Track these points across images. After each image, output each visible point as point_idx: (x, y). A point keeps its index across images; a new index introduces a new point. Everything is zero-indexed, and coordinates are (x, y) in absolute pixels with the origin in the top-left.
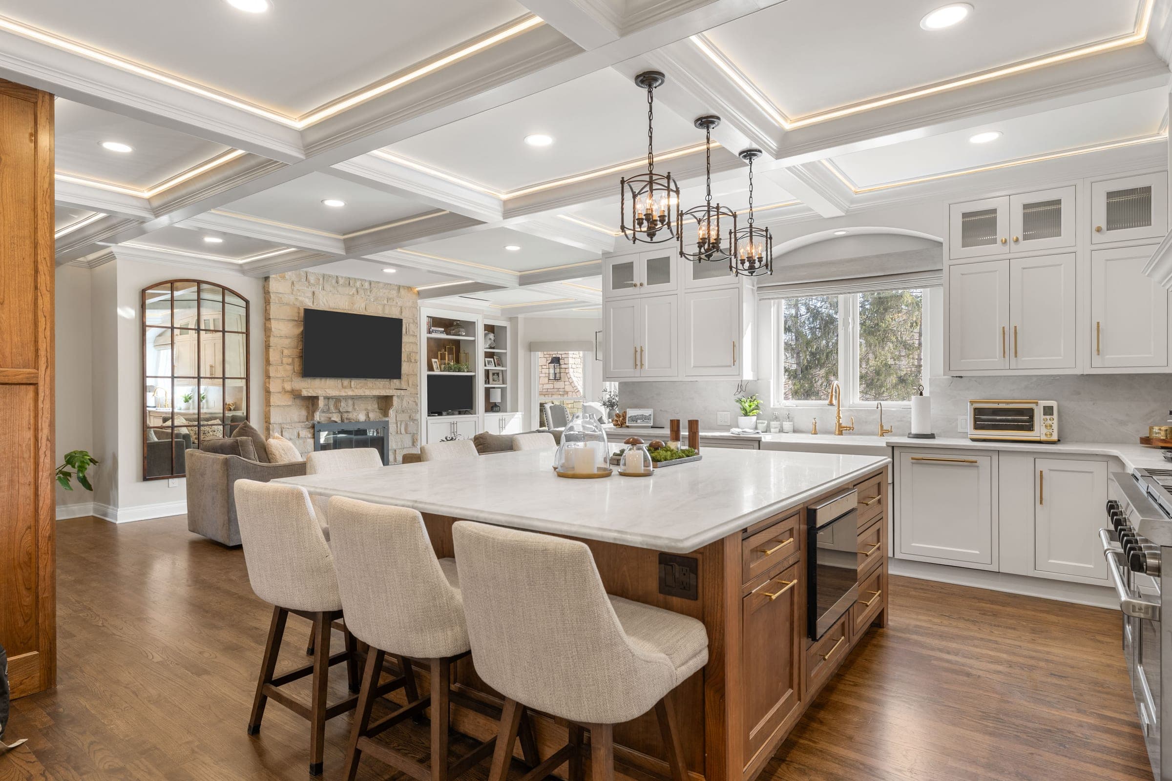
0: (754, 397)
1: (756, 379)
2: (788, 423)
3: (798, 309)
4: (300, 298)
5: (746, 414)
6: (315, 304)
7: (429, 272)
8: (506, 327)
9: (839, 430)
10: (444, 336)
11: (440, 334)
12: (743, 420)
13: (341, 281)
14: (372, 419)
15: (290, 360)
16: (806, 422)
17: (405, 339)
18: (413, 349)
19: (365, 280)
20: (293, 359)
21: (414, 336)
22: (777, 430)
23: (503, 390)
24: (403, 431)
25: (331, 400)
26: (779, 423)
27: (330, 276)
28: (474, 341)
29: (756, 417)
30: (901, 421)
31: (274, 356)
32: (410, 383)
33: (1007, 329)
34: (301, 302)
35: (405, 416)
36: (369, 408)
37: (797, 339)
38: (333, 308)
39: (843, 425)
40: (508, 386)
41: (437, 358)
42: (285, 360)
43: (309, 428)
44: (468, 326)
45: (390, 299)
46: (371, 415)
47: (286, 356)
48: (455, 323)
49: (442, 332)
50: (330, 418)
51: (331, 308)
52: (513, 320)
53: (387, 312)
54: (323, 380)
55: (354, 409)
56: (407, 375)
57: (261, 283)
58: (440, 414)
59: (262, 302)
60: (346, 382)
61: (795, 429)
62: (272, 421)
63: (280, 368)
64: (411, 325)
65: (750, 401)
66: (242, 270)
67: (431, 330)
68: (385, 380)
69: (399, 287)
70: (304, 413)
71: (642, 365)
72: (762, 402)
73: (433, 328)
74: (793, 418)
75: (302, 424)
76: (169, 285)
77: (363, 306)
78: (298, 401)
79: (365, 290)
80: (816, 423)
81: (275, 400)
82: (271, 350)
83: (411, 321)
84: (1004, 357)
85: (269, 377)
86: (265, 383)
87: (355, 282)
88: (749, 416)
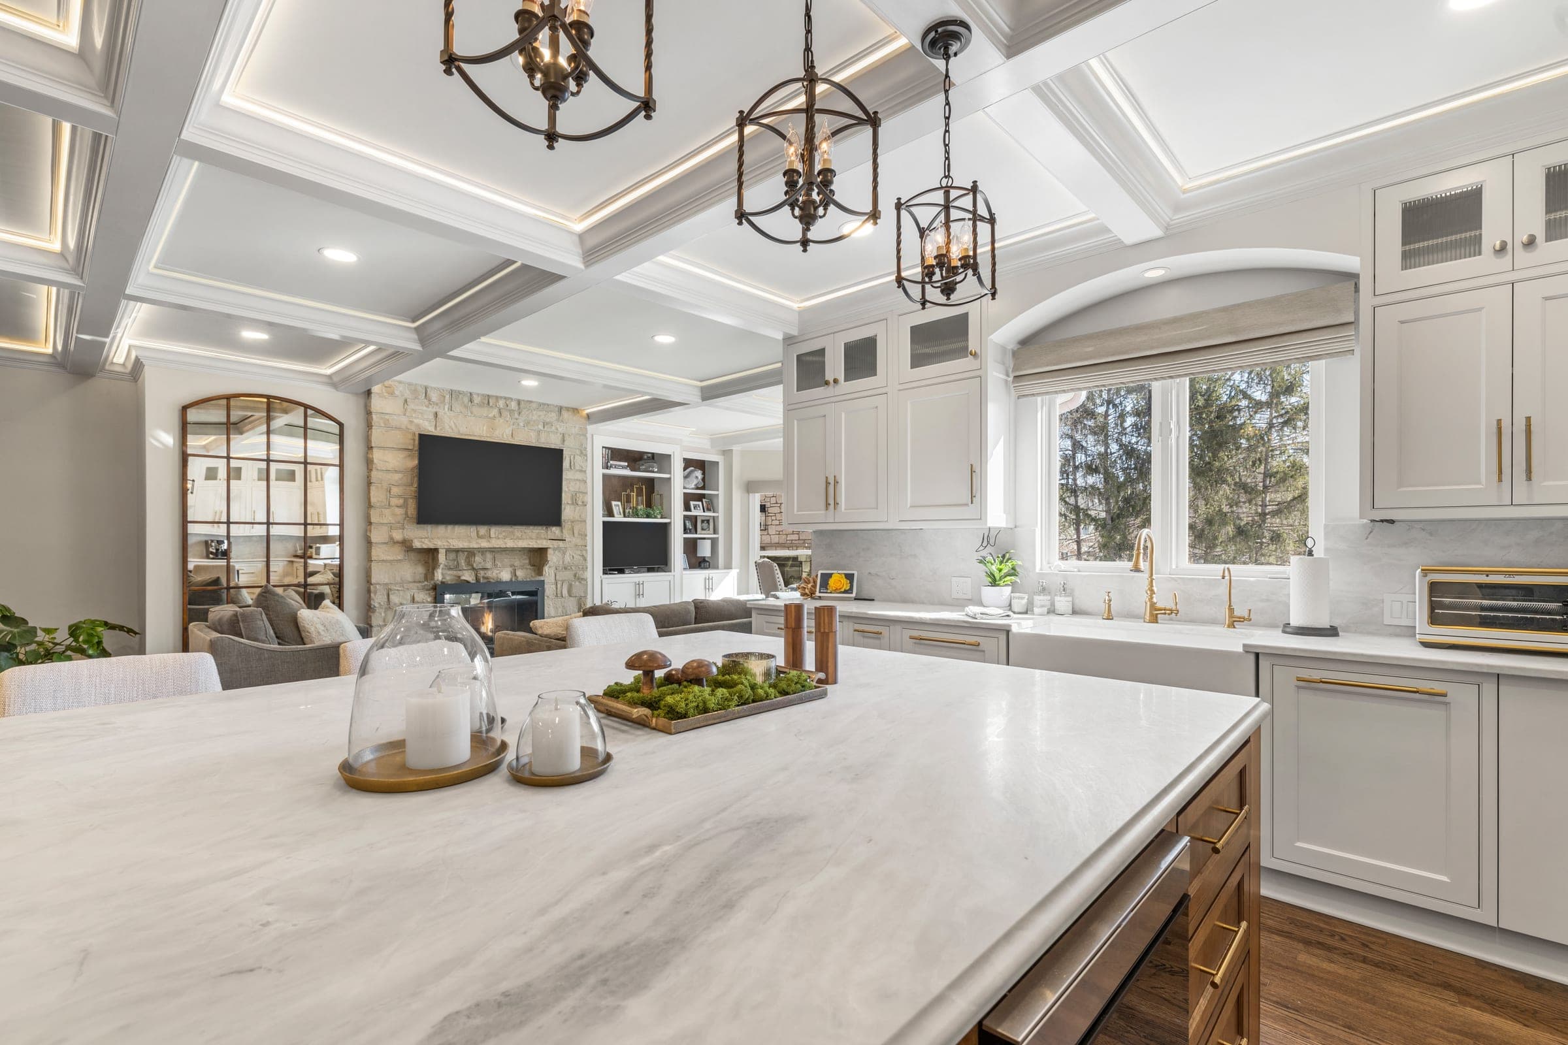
0: (1007, 556)
1: (1011, 526)
2: (1062, 599)
3: (1107, 446)
4: (416, 421)
5: (994, 583)
6: (438, 429)
7: (605, 386)
8: (718, 462)
9: (1151, 614)
10: (627, 472)
11: (622, 470)
12: (989, 593)
13: (477, 400)
14: (520, 579)
15: (401, 501)
16: (1093, 599)
17: (567, 475)
18: (579, 488)
19: (512, 399)
20: (406, 500)
21: (581, 471)
22: (1045, 610)
23: (714, 543)
24: (565, 592)
25: (461, 553)
26: (1049, 598)
27: (459, 392)
28: (670, 479)
29: (1010, 588)
30: (1268, 600)
31: (376, 496)
32: (576, 532)
33: (1506, 425)
34: (418, 426)
35: (568, 575)
36: (517, 563)
37: (1106, 481)
38: (466, 435)
39: (1159, 605)
40: (721, 536)
41: (619, 500)
42: (394, 501)
43: (427, 590)
44: (660, 460)
45: (547, 424)
46: (520, 573)
47: (395, 497)
48: (645, 457)
49: (623, 467)
50: (459, 577)
51: (462, 434)
52: (727, 453)
53: (543, 440)
54: (450, 527)
55: (495, 565)
56: (573, 522)
57: (362, 401)
58: (621, 571)
59: (362, 425)
60: (483, 530)
61: (1077, 609)
62: (373, 581)
63: (387, 512)
64: (578, 458)
65: (1001, 562)
66: (333, 382)
67: (609, 464)
68: (540, 528)
69: (561, 409)
70: (420, 570)
71: (836, 504)
72: (1020, 563)
73: (611, 462)
74: (1073, 590)
75: (416, 584)
76: (224, 402)
77: (508, 431)
78: (412, 555)
79: (511, 411)
80: (1110, 601)
81: (377, 553)
82: (373, 488)
83: (578, 452)
84: (1500, 480)
85: (370, 523)
86: (366, 531)
87: (497, 401)
88: (998, 585)
